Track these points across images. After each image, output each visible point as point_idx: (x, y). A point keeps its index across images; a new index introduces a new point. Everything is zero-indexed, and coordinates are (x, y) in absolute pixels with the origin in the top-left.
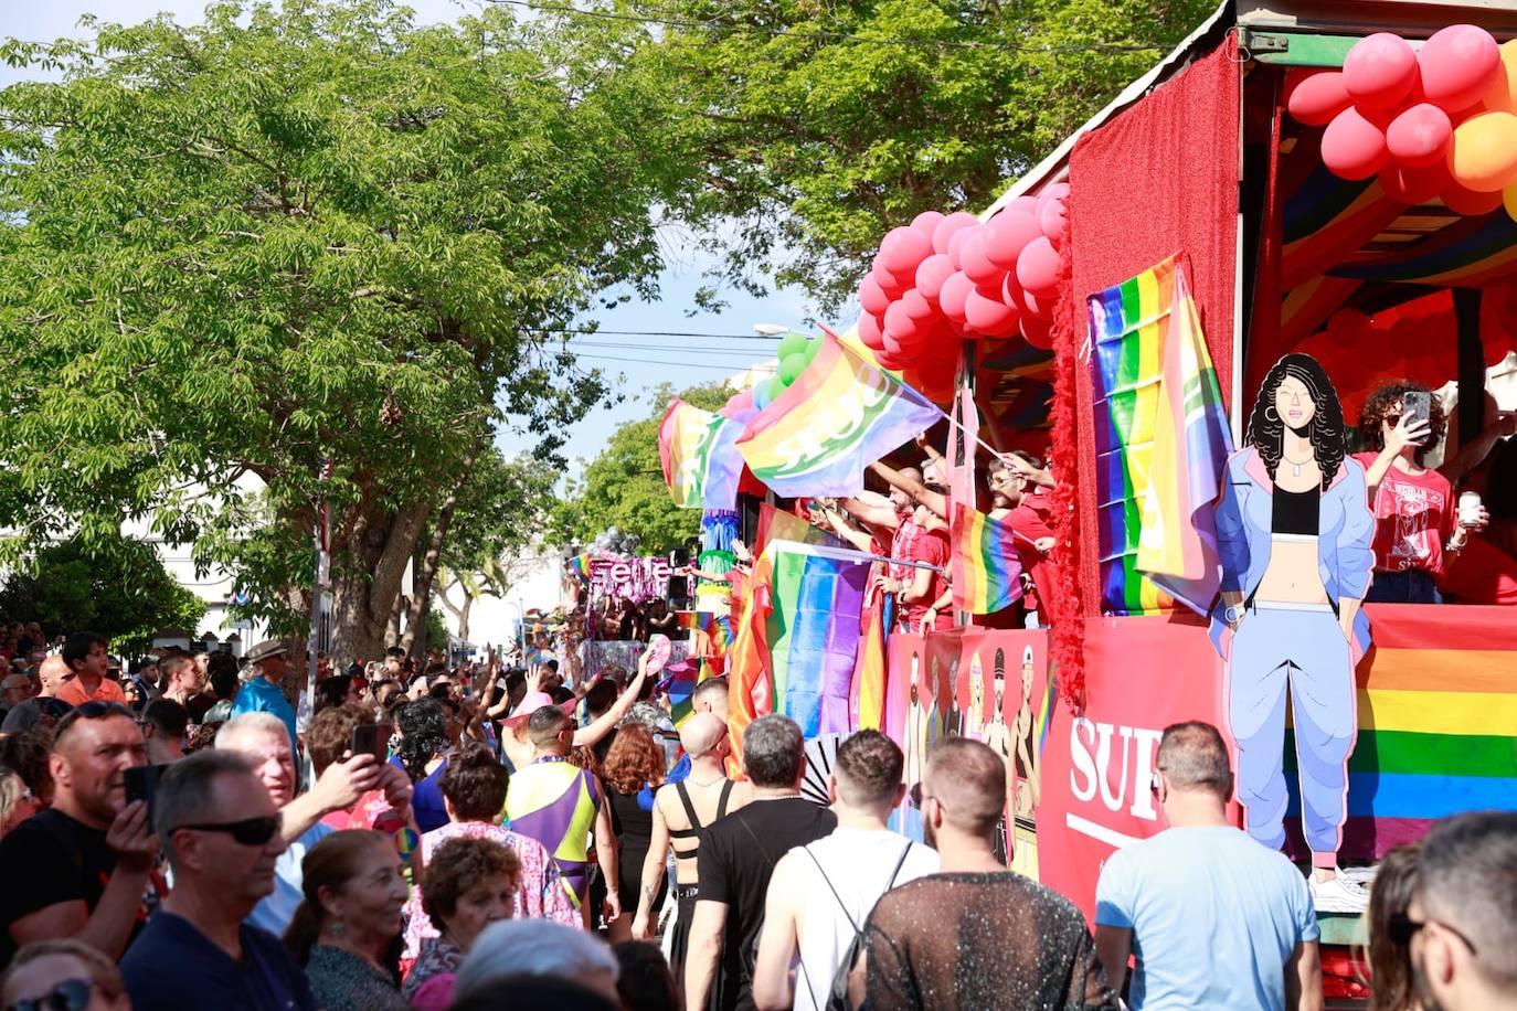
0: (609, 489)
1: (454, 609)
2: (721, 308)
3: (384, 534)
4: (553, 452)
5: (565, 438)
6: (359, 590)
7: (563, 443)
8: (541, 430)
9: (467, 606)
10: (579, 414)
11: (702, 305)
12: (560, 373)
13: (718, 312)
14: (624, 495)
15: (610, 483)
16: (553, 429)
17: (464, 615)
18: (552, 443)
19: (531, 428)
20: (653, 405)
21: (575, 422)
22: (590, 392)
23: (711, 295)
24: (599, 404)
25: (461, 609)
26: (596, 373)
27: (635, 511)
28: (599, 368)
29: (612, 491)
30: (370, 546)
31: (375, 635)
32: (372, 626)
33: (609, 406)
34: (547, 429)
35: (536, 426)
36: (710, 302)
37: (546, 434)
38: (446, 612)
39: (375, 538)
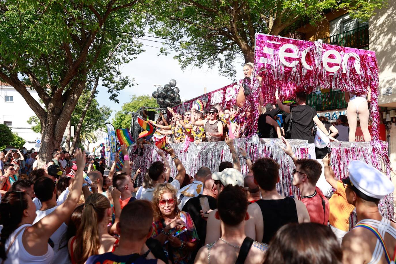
0: (122, 117)
1: (86, 145)
2: (167, 54)
3: (61, 110)
4: (115, 98)
5: (118, 94)
6: (51, 129)
7: (118, 95)
8: (111, 92)
9: (89, 145)
10: (122, 88)
11: (162, 53)
12: (117, 77)
13: (166, 55)
14: (125, 118)
15: (122, 116)
16: (114, 91)
17: (88, 146)
18: (115, 95)
19: (108, 92)
20: (131, 100)
21: (121, 90)
22: (125, 83)
23: (165, 50)
24: (127, 86)
25: (87, 145)
26: (127, 78)
27: (128, 122)
28: (127, 76)
29: (122, 118)
30: (55, 114)
31: (56, 145)
32: (55, 143)
33: (130, 86)
34: (113, 92)
35: (110, 91)
36: (164, 52)
37: (112, 93)
38: (84, 145)
39: (58, 112)
